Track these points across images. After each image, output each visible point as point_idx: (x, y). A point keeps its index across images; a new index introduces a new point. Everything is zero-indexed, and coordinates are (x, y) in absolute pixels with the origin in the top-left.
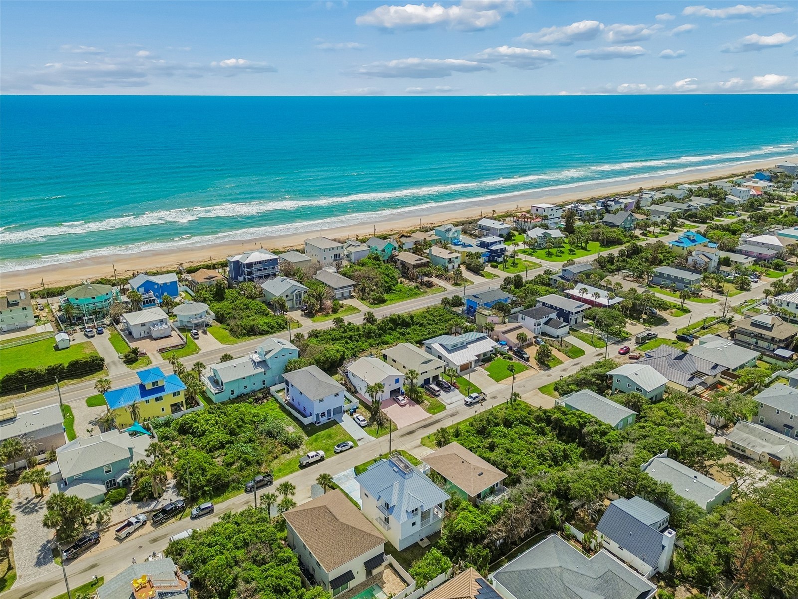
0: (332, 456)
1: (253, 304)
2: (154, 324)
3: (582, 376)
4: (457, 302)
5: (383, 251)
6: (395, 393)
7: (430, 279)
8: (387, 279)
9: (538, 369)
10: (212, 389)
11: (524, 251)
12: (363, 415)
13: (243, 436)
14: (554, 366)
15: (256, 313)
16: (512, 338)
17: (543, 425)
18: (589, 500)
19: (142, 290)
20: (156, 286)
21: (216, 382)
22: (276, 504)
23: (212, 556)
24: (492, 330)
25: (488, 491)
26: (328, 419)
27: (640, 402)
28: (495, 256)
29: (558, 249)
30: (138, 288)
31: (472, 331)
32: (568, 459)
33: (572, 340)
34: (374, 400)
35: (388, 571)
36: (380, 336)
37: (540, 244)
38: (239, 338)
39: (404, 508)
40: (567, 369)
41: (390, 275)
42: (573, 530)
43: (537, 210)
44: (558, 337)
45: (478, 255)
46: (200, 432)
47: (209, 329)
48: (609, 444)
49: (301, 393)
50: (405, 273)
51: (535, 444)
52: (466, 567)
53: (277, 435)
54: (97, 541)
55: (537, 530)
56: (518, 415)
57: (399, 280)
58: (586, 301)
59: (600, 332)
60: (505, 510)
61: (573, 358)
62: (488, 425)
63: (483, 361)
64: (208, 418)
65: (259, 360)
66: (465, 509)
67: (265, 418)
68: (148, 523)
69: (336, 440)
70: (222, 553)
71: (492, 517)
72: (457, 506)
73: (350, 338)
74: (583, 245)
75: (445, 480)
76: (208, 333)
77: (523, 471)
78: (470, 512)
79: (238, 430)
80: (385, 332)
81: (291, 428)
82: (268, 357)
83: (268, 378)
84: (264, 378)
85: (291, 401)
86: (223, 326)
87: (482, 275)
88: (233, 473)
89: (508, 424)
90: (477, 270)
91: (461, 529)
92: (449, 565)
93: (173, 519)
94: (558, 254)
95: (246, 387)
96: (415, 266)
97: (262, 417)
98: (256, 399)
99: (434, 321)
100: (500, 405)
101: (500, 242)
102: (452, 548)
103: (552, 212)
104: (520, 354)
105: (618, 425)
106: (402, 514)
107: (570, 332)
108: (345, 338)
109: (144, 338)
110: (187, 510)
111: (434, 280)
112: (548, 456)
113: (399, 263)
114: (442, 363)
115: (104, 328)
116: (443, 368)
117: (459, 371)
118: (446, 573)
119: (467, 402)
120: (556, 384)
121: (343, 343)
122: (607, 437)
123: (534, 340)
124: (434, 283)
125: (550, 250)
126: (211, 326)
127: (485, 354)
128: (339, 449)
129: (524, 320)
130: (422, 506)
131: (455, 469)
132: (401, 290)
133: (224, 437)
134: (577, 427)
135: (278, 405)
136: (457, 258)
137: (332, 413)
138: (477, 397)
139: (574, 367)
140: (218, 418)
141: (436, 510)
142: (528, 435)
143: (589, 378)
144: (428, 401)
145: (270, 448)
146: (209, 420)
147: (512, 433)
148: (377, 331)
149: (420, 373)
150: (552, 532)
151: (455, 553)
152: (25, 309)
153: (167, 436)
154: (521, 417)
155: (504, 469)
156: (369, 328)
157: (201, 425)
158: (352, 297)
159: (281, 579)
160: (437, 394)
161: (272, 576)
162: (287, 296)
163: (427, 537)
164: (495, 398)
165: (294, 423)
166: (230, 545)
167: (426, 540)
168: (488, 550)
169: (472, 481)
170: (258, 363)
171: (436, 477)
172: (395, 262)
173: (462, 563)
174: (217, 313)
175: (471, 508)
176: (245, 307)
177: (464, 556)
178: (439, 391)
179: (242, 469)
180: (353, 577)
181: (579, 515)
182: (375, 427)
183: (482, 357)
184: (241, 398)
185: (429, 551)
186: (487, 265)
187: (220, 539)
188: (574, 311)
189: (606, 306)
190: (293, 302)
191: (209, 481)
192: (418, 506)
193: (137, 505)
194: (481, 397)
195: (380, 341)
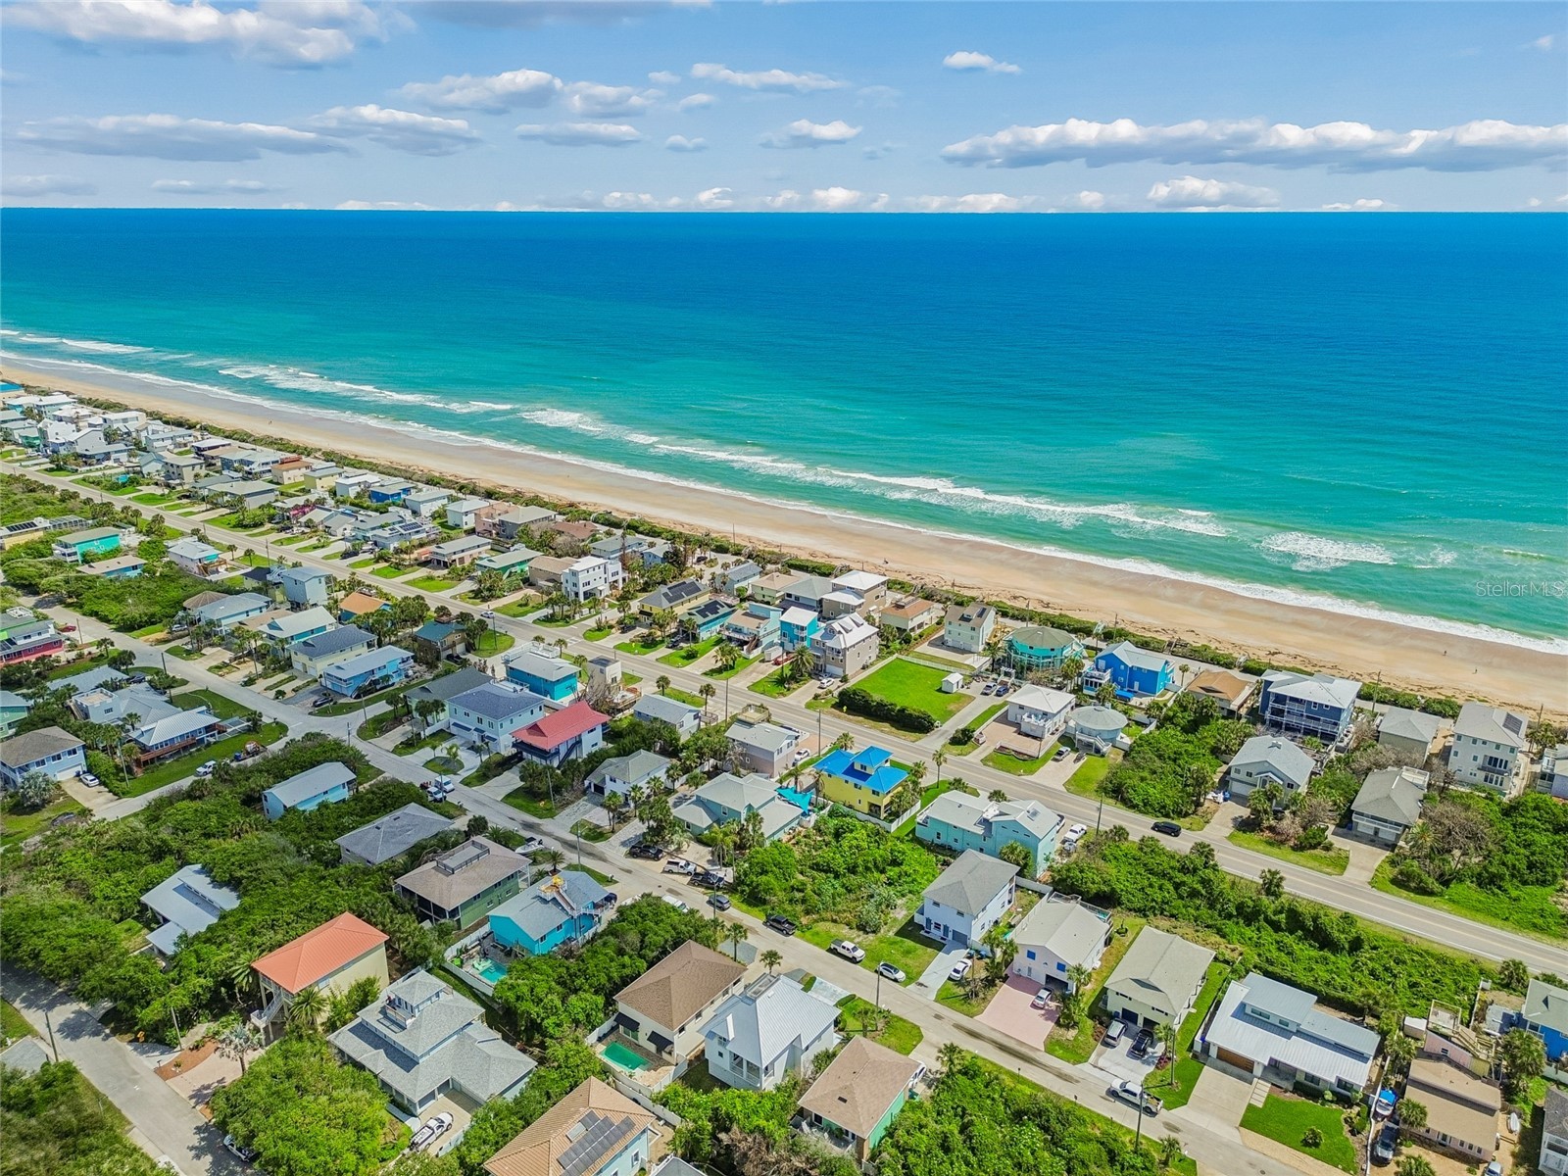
6: (1054, 983)
19: (1102, 663)
20: (1122, 667)
26: (942, 938)
36: (1229, 916)
47: (1092, 758)
54: (656, 858)
63: (1293, 1084)
65: (989, 816)
76: (1081, 762)
81: (903, 912)
109: (1013, 724)
110: (717, 893)
115: (1013, 692)
117: (1214, 1054)
126: (1103, 756)
132: (1519, 900)
137: (950, 935)
144: (1078, 1034)
152: (973, 629)
158: (1392, 848)
180: (636, 1032)
182: (959, 990)
191: (756, 885)
195: (1219, 922)
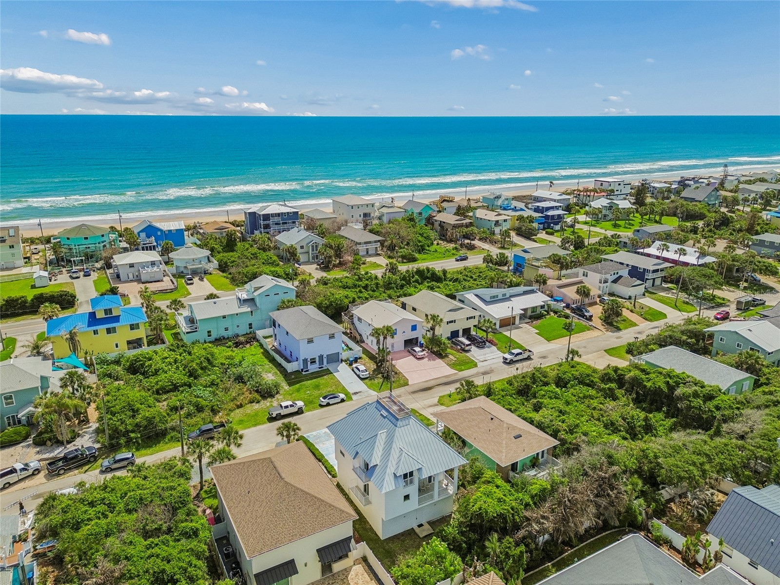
0: (314, 409)
1: (263, 255)
2: (144, 265)
3: (667, 334)
4: (502, 261)
5: (420, 214)
6: (410, 343)
7: (472, 242)
8: (420, 238)
9: (604, 330)
10: (184, 327)
11: (586, 223)
12: (365, 366)
13: (204, 380)
14: (626, 328)
15: (263, 263)
16: (571, 293)
17: (613, 385)
18: (694, 484)
19: (143, 235)
20: (159, 233)
21: (191, 321)
22: (208, 454)
23: (89, 520)
24: (545, 282)
25: (528, 463)
26: (320, 368)
27: (758, 364)
28: (552, 223)
29: (627, 222)
30: (139, 233)
31: (518, 285)
32: (651, 432)
33: (648, 302)
34: (381, 347)
35: (359, 569)
36: (402, 287)
37: (605, 216)
38: (238, 286)
39: (391, 470)
40: (644, 332)
41: (425, 235)
42: (667, 532)
43: (602, 185)
44: (630, 298)
45: (531, 220)
46: (152, 372)
47: (208, 276)
48: (717, 413)
49: (287, 333)
50: (444, 236)
51: (601, 410)
52: (485, 571)
53: (249, 381)
55: (606, 526)
56: (577, 373)
57: (435, 242)
58: (666, 260)
59: (686, 296)
60: (553, 490)
61: (650, 320)
62: (534, 383)
63: (530, 318)
64: (166, 355)
65: (246, 297)
66: (489, 482)
67: (240, 362)
68: (42, 474)
69: (324, 392)
70: (106, 517)
71: (532, 497)
72: (478, 478)
73: (366, 287)
74: (657, 218)
75: (464, 443)
76: (205, 279)
77: (583, 437)
78: (498, 487)
79: (200, 371)
80: (409, 283)
81: (270, 375)
82: (256, 294)
83: (255, 320)
84: (250, 319)
85: (278, 347)
86: (225, 274)
87: (536, 241)
88: (174, 420)
89: (561, 383)
90: (528, 235)
91: (480, 509)
92: (458, 567)
93: (77, 471)
94: (626, 226)
95: (226, 329)
96: (455, 227)
97: (237, 361)
98: (236, 343)
99: (472, 277)
100: (552, 366)
101: (557, 208)
102: (465, 542)
103: (619, 188)
104: (579, 311)
105: (728, 390)
106: (387, 478)
107: (646, 294)
108: (359, 287)
109: (132, 281)
110: (100, 461)
111: (477, 243)
112: (620, 426)
113: (437, 225)
114: (477, 313)
115: (94, 271)
116: (477, 319)
117: (498, 326)
118: (452, 580)
119: (506, 359)
120: (629, 344)
121: (355, 291)
122: (715, 402)
123: (598, 299)
124: (476, 246)
125: (617, 222)
126: (211, 274)
127: (534, 309)
128: (325, 402)
129: (587, 276)
130: (419, 470)
131: (479, 428)
132: (436, 251)
133: (179, 377)
134: (666, 390)
135: (262, 350)
136: (505, 221)
137: (325, 361)
138: (521, 354)
139: (653, 330)
140: (178, 357)
141: (445, 482)
142: (591, 397)
143: (678, 335)
144: (453, 355)
145: (234, 394)
146: (166, 358)
147: (569, 394)
148: (399, 281)
149: (445, 320)
150: (630, 532)
151: (469, 550)
152: (12, 247)
153: (110, 374)
154: (581, 375)
155: (555, 435)
156: (389, 277)
157: (157, 363)
158: (379, 255)
159: (169, 562)
160: (467, 348)
161: (158, 556)
162: (302, 247)
163: (429, 523)
164: (544, 357)
165: (275, 370)
166: (121, 506)
167: (427, 526)
168: (523, 548)
169: (504, 445)
170: (245, 301)
171: (449, 436)
172: (433, 224)
173: (479, 566)
174: (220, 261)
175: (499, 482)
176: (252, 256)
177: (484, 555)
178: (470, 345)
179: (189, 415)
180: (296, 572)
181: (673, 511)
182: (379, 380)
183: (529, 313)
184: (219, 341)
185: (428, 544)
186: (542, 233)
187: (112, 498)
188: (652, 268)
189: (694, 265)
190: (309, 255)
191: (137, 425)
192: (414, 468)
193: (38, 449)
194: (525, 356)
195: (401, 292)
